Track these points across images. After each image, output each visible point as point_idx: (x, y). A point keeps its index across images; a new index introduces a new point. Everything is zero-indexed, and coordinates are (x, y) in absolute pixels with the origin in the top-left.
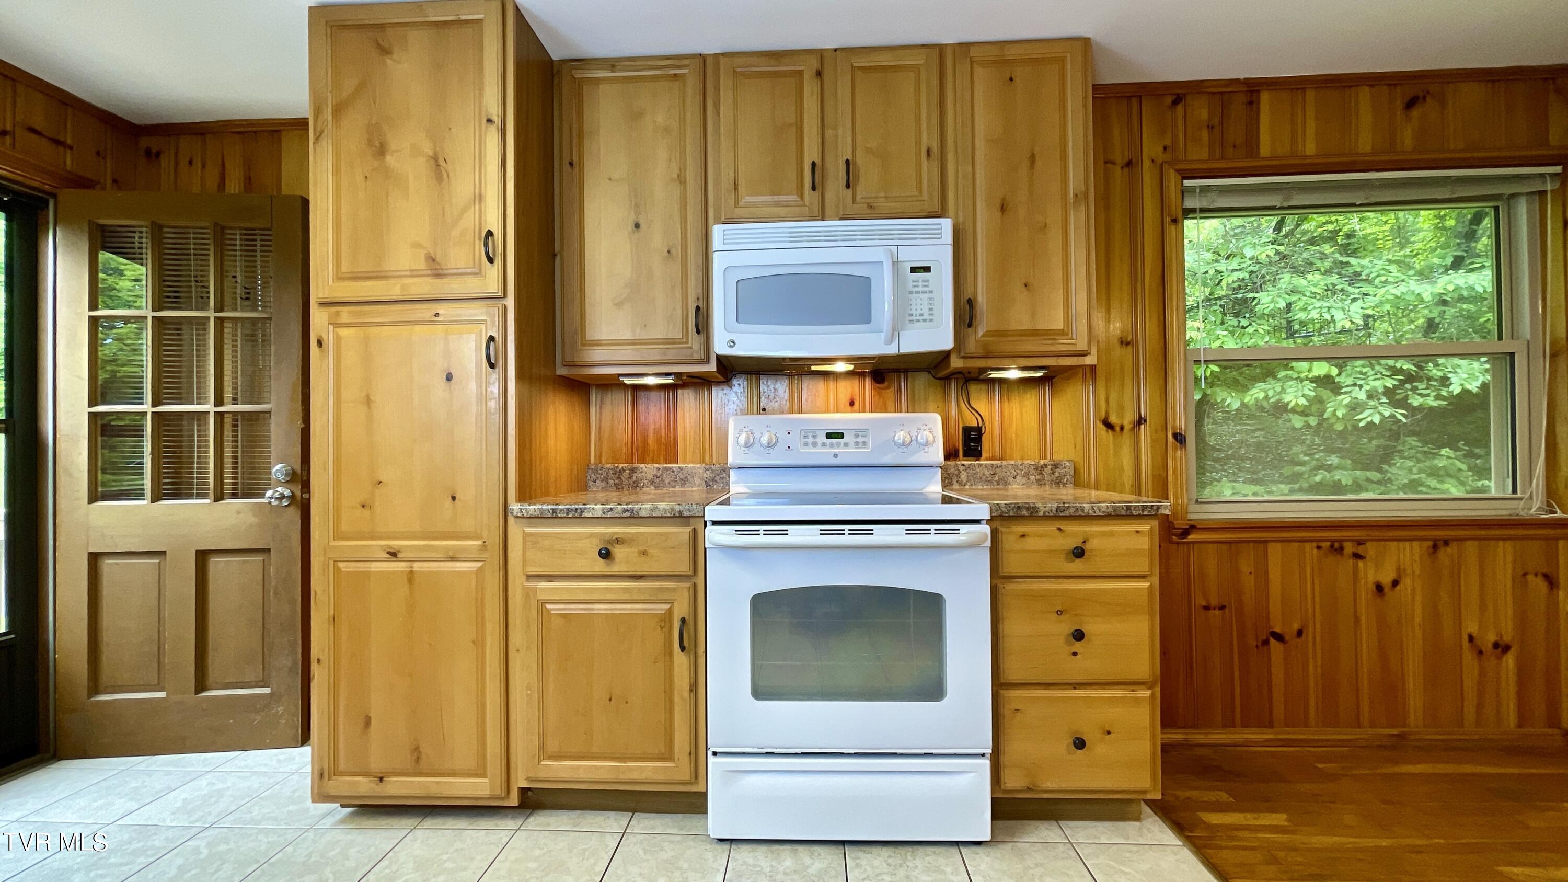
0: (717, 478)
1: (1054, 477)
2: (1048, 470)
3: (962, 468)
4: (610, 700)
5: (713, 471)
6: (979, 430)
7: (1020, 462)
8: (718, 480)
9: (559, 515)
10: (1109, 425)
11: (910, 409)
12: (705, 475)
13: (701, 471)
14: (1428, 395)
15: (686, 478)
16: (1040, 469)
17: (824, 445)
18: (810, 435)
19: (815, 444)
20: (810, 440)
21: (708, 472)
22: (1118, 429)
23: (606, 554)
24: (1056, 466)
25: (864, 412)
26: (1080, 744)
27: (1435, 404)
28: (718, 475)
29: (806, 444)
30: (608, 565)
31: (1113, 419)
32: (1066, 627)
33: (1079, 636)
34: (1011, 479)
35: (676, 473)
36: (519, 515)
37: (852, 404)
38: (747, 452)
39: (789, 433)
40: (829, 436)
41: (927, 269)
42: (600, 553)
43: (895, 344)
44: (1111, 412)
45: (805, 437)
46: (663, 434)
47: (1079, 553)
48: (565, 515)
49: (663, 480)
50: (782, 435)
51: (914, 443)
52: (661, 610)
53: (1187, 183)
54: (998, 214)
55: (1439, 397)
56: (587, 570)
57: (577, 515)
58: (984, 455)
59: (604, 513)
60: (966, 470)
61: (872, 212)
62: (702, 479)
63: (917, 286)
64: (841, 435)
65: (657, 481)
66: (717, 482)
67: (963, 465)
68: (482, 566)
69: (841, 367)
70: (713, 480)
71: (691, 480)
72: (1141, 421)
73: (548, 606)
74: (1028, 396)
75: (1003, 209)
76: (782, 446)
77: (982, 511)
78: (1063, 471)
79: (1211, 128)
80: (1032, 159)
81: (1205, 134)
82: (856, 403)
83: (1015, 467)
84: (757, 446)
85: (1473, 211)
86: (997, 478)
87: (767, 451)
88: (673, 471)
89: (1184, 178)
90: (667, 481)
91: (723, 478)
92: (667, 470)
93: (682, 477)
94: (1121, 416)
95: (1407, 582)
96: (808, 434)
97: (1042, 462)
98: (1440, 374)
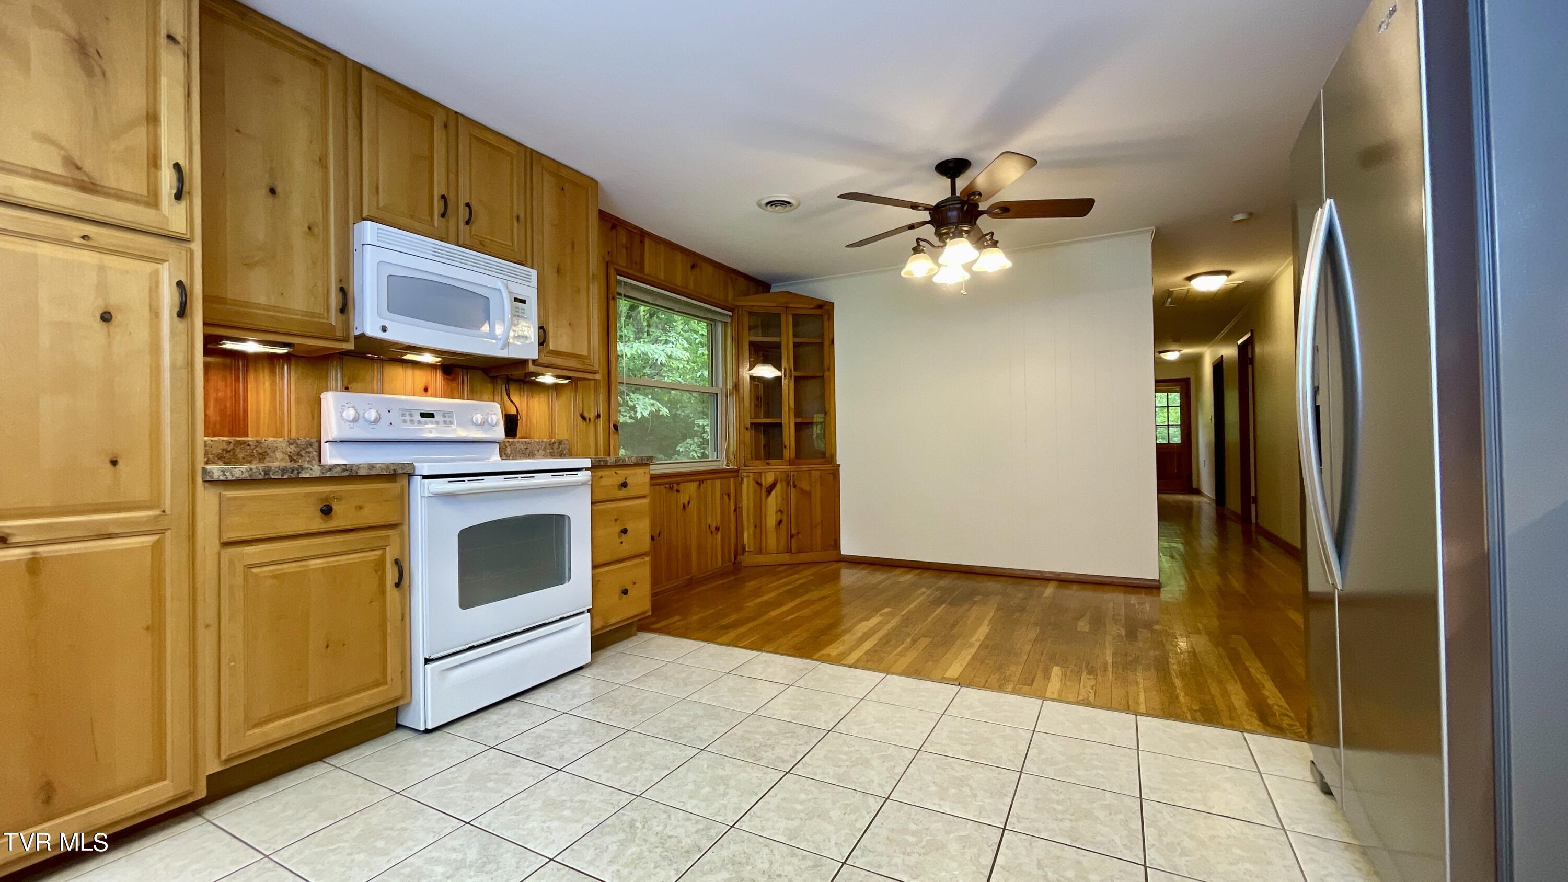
0: (303, 453)
1: (559, 450)
2: (556, 446)
3: (507, 444)
4: (327, 647)
5: (298, 446)
6: (516, 416)
7: (541, 440)
8: (303, 455)
9: (273, 477)
10: (583, 418)
11: (470, 397)
12: (289, 450)
13: (284, 445)
14: (626, 416)
15: (266, 452)
16: (552, 445)
17: (419, 422)
18: (407, 413)
19: (412, 421)
20: (408, 418)
21: (292, 447)
22: (588, 420)
23: (327, 511)
24: (560, 443)
25: (436, 396)
26: (625, 592)
27: (630, 421)
28: (304, 449)
29: (405, 421)
30: (325, 521)
31: (586, 415)
32: (618, 529)
33: (625, 531)
34: (536, 452)
35: (252, 447)
36: (222, 478)
37: (426, 390)
38: (352, 426)
39: (389, 411)
40: (423, 415)
41: (523, 302)
42: (322, 511)
43: (506, 350)
44: (584, 409)
45: (403, 415)
46: (228, 405)
47: (624, 485)
48: (280, 477)
49: (235, 455)
50: (384, 413)
51: (486, 423)
52: (376, 555)
53: (619, 277)
54: (555, 275)
55: (631, 417)
56: (301, 528)
57: (293, 476)
58: (518, 435)
59: (323, 473)
60: (510, 446)
61: (480, 247)
62: (285, 453)
63: (518, 312)
64: (431, 415)
65: (227, 455)
66: (302, 456)
67: (508, 442)
68: (159, 539)
69: (428, 358)
70: (299, 454)
71: (272, 454)
72: (598, 416)
73: (255, 570)
74: (542, 396)
75: (558, 271)
76: (384, 422)
77: (587, 463)
78: (563, 446)
79: (627, 248)
80: (573, 244)
81: (624, 251)
82: (429, 390)
83: (538, 443)
84: (361, 421)
85: (632, 303)
86: (528, 452)
87: (371, 426)
88: (249, 445)
89: (618, 274)
90: (241, 456)
91: (309, 452)
92: (241, 444)
93: (260, 451)
94: (589, 412)
95: (692, 503)
96: (406, 412)
97: (553, 440)
98: (632, 404)
